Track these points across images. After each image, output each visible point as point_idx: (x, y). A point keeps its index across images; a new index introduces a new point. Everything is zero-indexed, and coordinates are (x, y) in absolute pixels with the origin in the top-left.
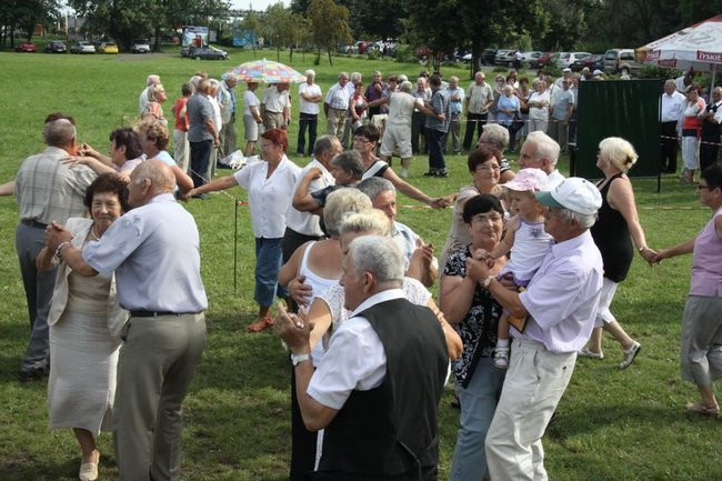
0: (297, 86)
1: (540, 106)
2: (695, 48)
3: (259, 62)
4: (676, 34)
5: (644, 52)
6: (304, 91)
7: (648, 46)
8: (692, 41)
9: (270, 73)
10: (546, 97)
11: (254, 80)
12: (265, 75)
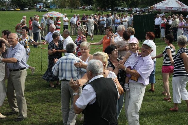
0: (62, 18)
1: (125, 21)
2: (165, 6)
3: (52, 12)
4: (160, 2)
5: (153, 7)
6: (64, 20)
7: (154, 6)
8: (164, 4)
9: (55, 15)
10: (127, 19)
11: (51, 16)
12: (54, 15)
